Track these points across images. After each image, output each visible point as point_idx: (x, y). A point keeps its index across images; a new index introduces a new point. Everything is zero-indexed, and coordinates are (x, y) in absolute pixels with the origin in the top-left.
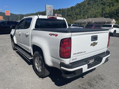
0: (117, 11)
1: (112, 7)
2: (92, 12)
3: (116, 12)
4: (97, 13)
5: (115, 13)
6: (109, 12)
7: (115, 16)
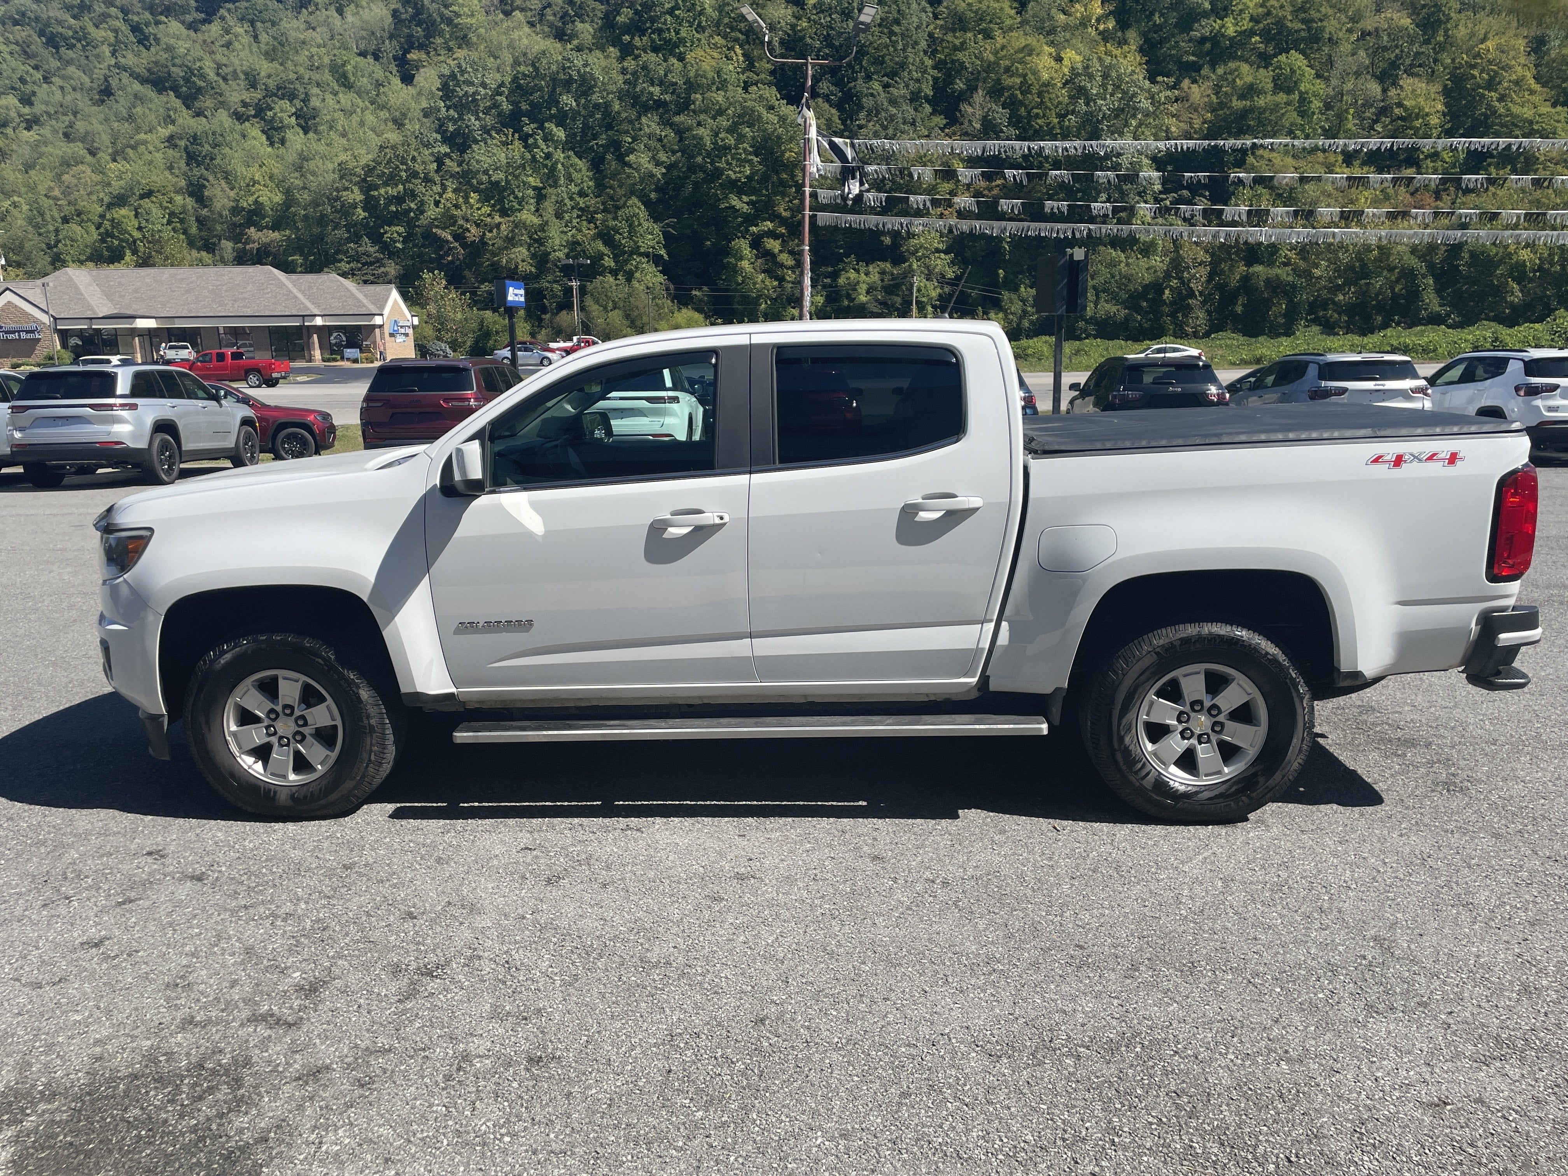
0: (367, 187)
1: (296, 139)
2: (43, 180)
3: (370, 204)
4: (120, 201)
5: (361, 214)
6: (278, 198)
7: (368, 247)
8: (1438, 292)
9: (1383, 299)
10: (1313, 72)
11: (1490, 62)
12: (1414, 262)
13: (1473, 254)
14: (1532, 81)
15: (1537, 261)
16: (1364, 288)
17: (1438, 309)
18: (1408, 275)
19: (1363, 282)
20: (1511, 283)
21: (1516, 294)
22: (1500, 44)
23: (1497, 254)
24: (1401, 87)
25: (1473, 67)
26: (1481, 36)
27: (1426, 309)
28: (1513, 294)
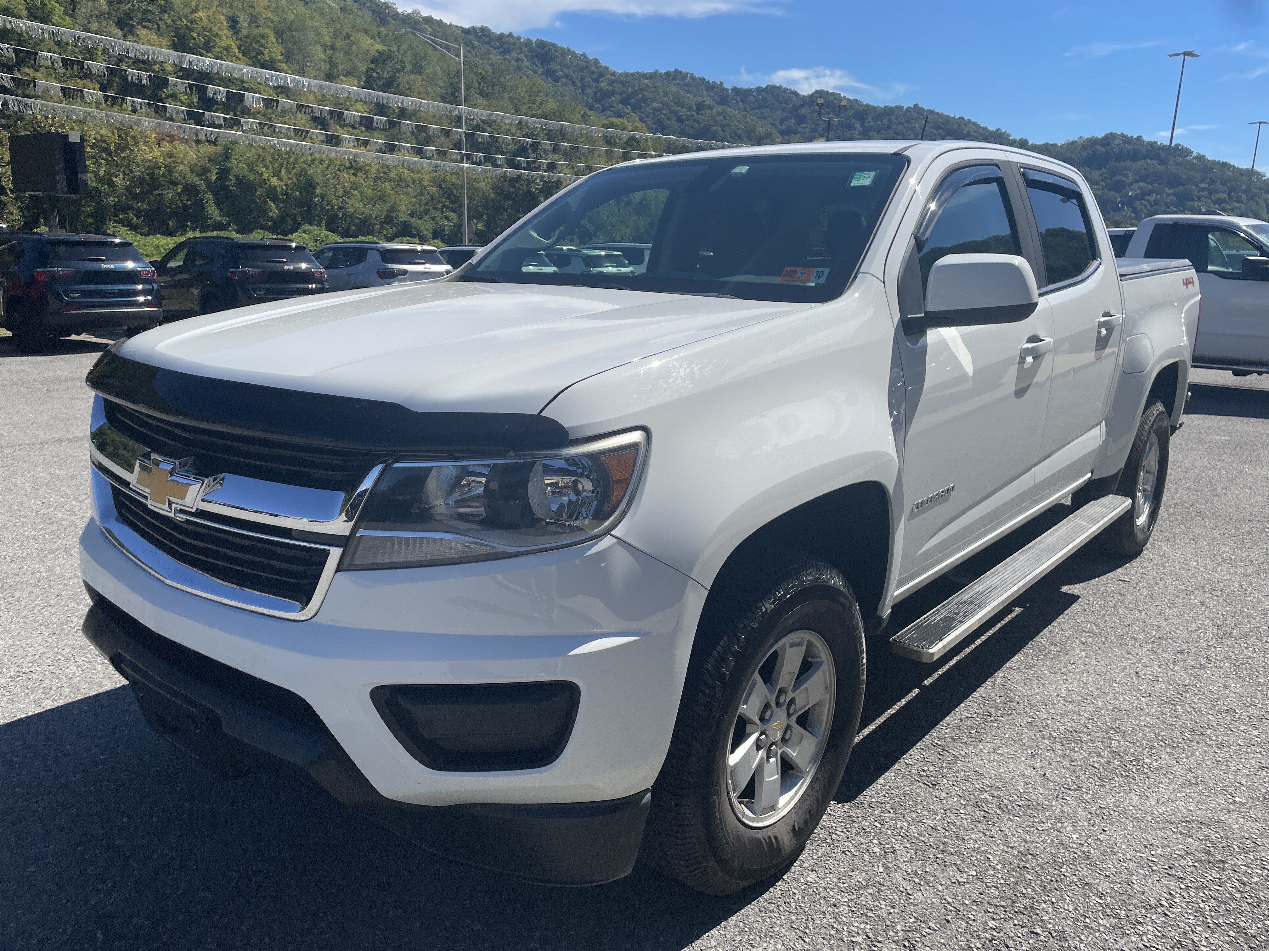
8: (217, 205)
9: (176, 208)
10: (62, 9)
11: (204, 29)
12: (193, 179)
13: (237, 178)
14: (237, 50)
15: (284, 188)
16: (159, 198)
17: (219, 218)
18: (191, 190)
19: (157, 192)
20: (269, 202)
21: (274, 212)
22: (208, 16)
23: (255, 180)
24: (138, 36)
25: (192, 30)
26: (193, 7)
27: (211, 218)
28: (271, 211)
